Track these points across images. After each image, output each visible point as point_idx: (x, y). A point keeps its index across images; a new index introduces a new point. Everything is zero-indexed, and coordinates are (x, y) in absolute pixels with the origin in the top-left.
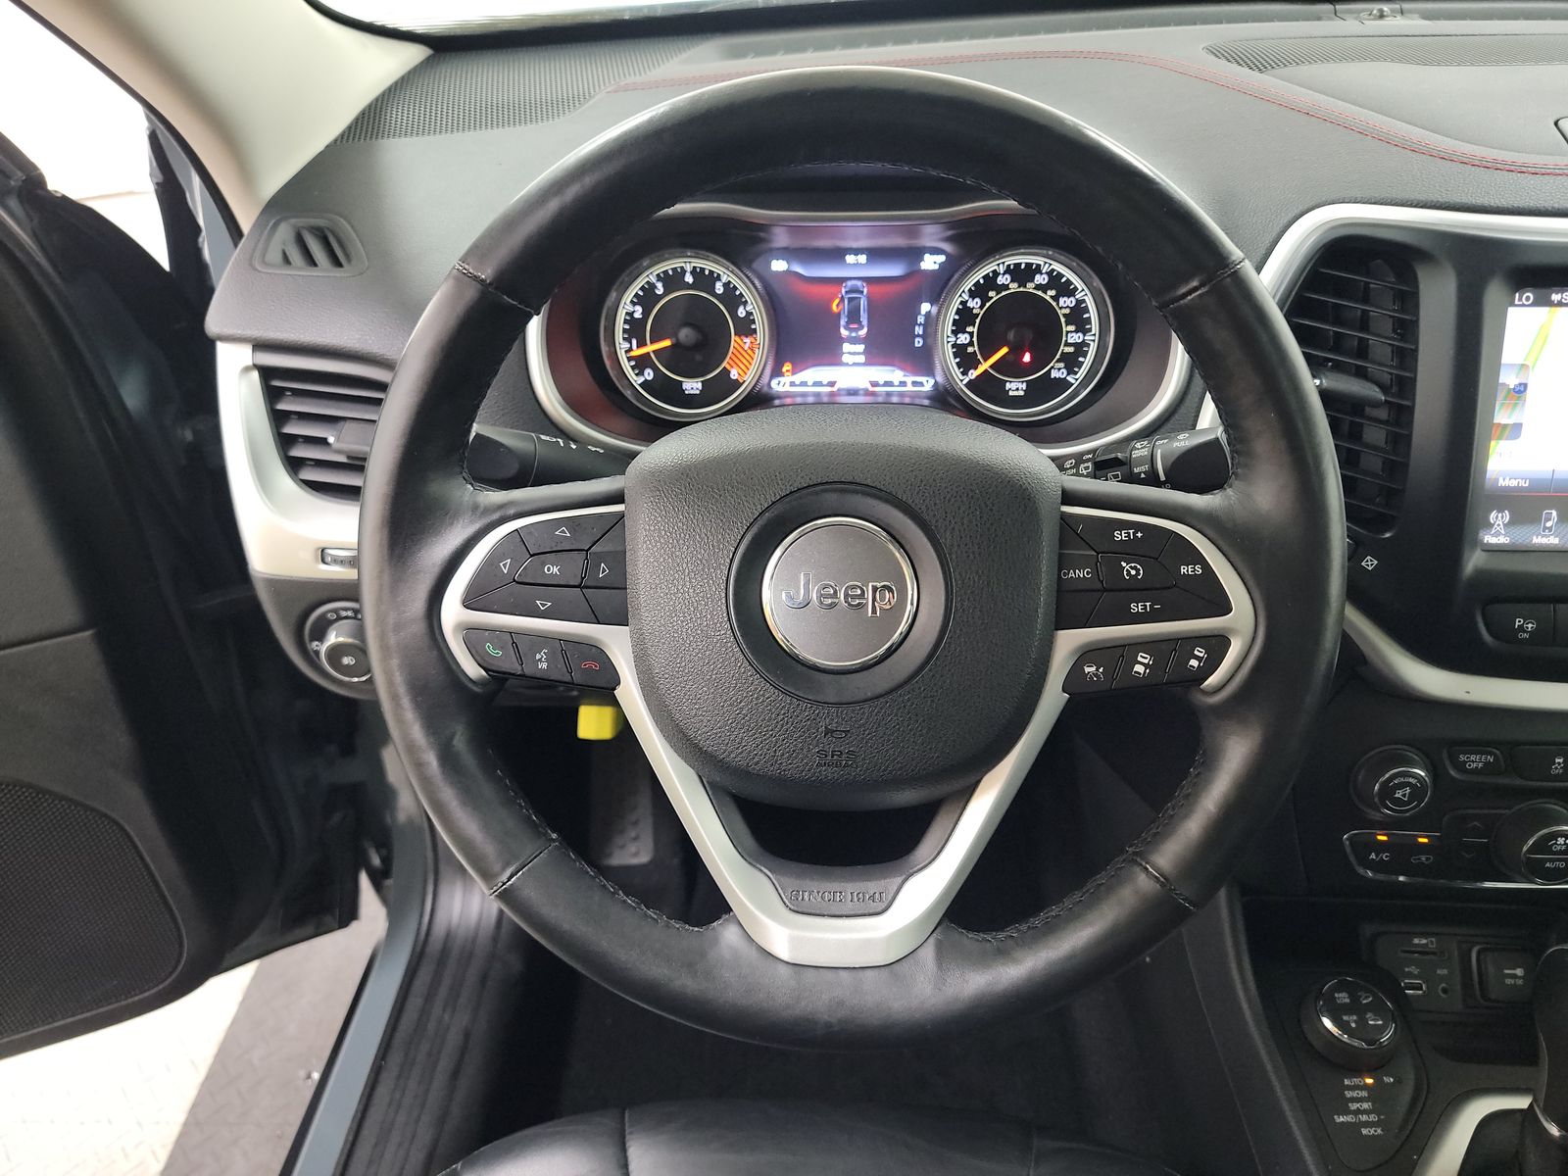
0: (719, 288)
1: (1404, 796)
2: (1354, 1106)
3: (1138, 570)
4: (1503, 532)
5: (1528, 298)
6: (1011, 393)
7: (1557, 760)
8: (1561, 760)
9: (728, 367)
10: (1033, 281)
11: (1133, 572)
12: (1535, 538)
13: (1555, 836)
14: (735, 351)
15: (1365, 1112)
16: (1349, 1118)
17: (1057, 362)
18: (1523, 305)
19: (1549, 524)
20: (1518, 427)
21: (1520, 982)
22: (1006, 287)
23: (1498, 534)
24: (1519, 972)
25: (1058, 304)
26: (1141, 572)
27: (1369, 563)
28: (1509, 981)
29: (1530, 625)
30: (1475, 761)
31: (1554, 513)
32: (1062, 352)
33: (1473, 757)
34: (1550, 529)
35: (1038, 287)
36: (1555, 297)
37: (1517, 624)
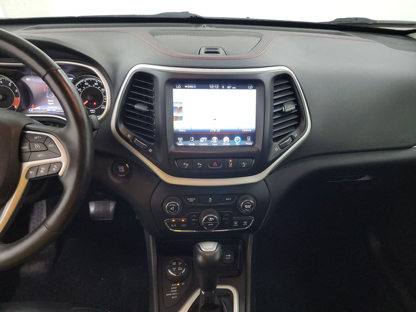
0: (10, 85)
1: (173, 209)
2: (172, 291)
3: (38, 146)
4: (181, 142)
5: (179, 87)
6: (91, 112)
7: (210, 199)
8: (211, 199)
9: (14, 105)
10: (94, 84)
11: (37, 147)
12: (189, 144)
13: (209, 217)
14: (15, 101)
15: (175, 293)
16: (170, 294)
17: (103, 104)
18: (179, 88)
19: (192, 141)
20: (181, 117)
21: (229, 258)
22: (87, 86)
23: (180, 143)
24: (229, 256)
25: (101, 90)
26: (39, 147)
27: (150, 150)
28: (227, 258)
29: (187, 165)
30: (191, 200)
31: (193, 138)
32: (104, 102)
33: (190, 199)
34: (192, 142)
35: (96, 86)
36: (186, 87)
37: (184, 164)
